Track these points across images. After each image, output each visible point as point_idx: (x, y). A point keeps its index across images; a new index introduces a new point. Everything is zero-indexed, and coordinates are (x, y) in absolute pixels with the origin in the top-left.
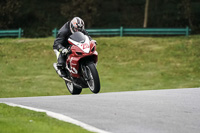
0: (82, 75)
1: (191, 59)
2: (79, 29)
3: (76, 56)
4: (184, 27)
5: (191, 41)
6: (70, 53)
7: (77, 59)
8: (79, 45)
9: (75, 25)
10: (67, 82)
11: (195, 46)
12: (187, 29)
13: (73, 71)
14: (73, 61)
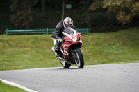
0: (71, 56)
1: (91, 47)
2: (70, 25)
3: (67, 44)
4: (86, 28)
5: (90, 37)
6: (64, 41)
7: (68, 46)
8: (70, 36)
9: (67, 23)
10: (60, 60)
11: (92, 40)
12: (88, 30)
13: (65, 53)
14: (66, 47)
